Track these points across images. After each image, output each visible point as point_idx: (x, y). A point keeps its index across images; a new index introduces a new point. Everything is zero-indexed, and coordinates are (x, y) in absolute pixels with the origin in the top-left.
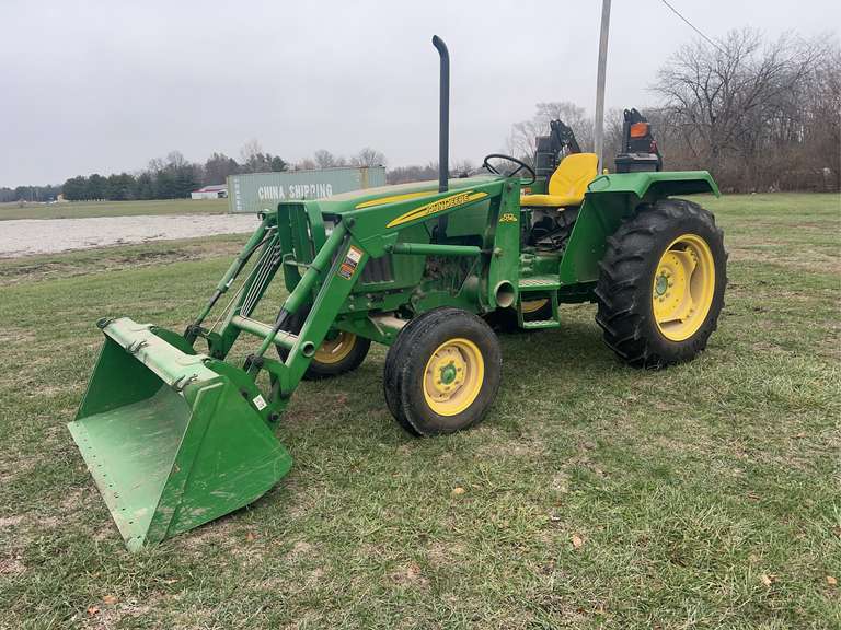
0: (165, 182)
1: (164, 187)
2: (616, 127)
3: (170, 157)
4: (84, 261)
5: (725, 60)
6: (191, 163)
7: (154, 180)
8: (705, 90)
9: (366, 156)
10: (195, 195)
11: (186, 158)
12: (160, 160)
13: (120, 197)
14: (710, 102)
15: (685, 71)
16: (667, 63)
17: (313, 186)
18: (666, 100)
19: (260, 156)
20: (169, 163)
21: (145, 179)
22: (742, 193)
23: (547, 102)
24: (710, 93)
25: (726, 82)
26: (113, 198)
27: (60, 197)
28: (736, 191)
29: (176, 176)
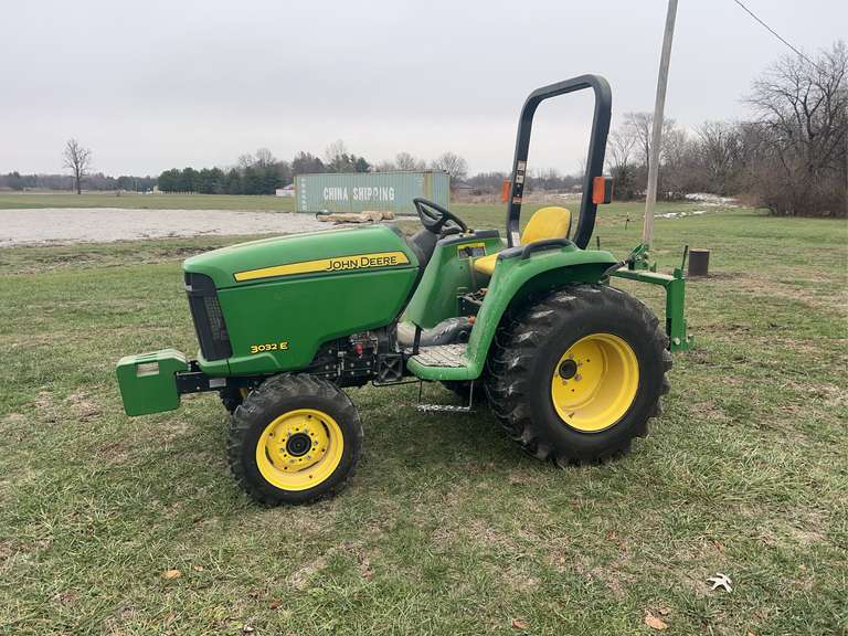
0: (252, 178)
1: (252, 183)
2: (711, 140)
3: (259, 154)
4: (124, 252)
5: (829, 71)
6: (278, 161)
7: (242, 175)
8: (804, 104)
9: (447, 161)
10: (279, 192)
11: (274, 155)
12: (250, 156)
13: (210, 191)
14: (809, 117)
15: (783, 83)
16: (764, 73)
17: (376, 189)
18: (761, 113)
19: (345, 157)
20: (258, 160)
21: (234, 174)
22: (839, 218)
23: (636, 112)
24: (810, 108)
25: (829, 96)
26: (203, 192)
27: (155, 188)
28: (833, 216)
29: (263, 172)
